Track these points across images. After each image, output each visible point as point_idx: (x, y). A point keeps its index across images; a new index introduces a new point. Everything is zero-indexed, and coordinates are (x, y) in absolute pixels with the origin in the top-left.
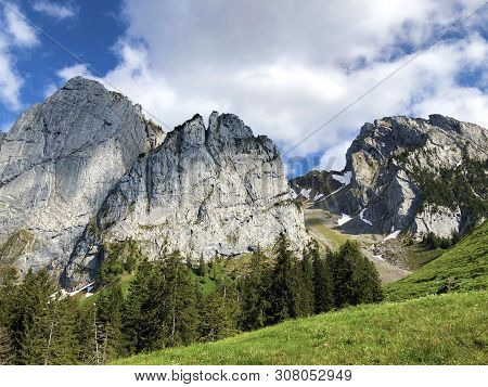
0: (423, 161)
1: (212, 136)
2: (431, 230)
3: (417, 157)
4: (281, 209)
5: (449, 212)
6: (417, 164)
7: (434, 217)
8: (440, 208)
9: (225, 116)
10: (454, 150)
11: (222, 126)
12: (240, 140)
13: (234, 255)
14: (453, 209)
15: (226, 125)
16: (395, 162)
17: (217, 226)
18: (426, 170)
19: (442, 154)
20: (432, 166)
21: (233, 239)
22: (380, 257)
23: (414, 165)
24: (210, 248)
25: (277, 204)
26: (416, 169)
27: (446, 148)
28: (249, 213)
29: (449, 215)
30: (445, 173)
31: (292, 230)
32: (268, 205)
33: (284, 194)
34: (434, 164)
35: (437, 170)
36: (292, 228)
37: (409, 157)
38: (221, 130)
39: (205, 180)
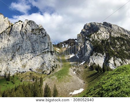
0: (96, 37)
1: (23, 28)
2: (94, 62)
3: (94, 36)
5: (101, 55)
6: (94, 38)
7: (96, 57)
8: (99, 54)
9: (29, 21)
10: (107, 33)
11: (28, 24)
12: (34, 30)
13: (24, 72)
14: (103, 54)
16: (86, 38)
17: (19, 61)
18: (97, 40)
19: (103, 35)
20: (99, 39)
21: (24, 66)
22: (75, 72)
23: (93, 38)
24: (15, 70)
25: (43, 53)
26: (93, 40)
27: (105, 33)
28: (32, 56)
29: (101, 56)
30: (103, 41)
31: (47, 62)
32: (40, 53)
33: (46, 49)
34: (100, 38)
35: (100, 40)
36: (47, 61)
37: (91, 36)
38: (27, 26)
39: (17, 44)
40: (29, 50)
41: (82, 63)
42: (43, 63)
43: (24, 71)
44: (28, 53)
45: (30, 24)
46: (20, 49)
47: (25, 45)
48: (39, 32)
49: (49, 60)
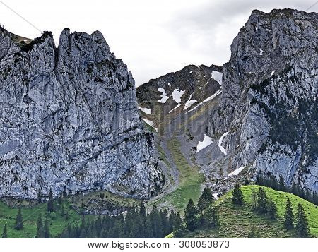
0: (282, 91)
1: (61, 60)
2: (268, 169)
4: (130, 145)
5: (290, 151)
6: (275, 95)
7: (274, 156)
8: (283, 147)
9: (76, 35)
11: (73, 48)
12: (92, 65)
13: (82, 191)
14: (295, 148)
15: (77, 47)
17: (66, 162)
18: (283, 102)
19: (307, 80)
20: (290, 97)
21: (80, 174)
22: (215, 195)
23: (271, 96)
24: (59, 184)
25: (126, 140)
26: (272, 101)
28: (97, 148)
29: (289, 155)
31: (140, 166)
32: (117, 140)
33: (135, 128)
34: (294, 94)
35: (295, 101)
36: (140, 164)
37: (268, 87)
38: (72, 53)
39: (54, 113)
40: (88, 130)
41: (236, 172)
42: (129, 170)
43: (84, 189)
44: (88, 139)
45: (79, 45)
46: (65, 127)
47: (76, 116)
48: (110, 75)
49: (145, 161)
